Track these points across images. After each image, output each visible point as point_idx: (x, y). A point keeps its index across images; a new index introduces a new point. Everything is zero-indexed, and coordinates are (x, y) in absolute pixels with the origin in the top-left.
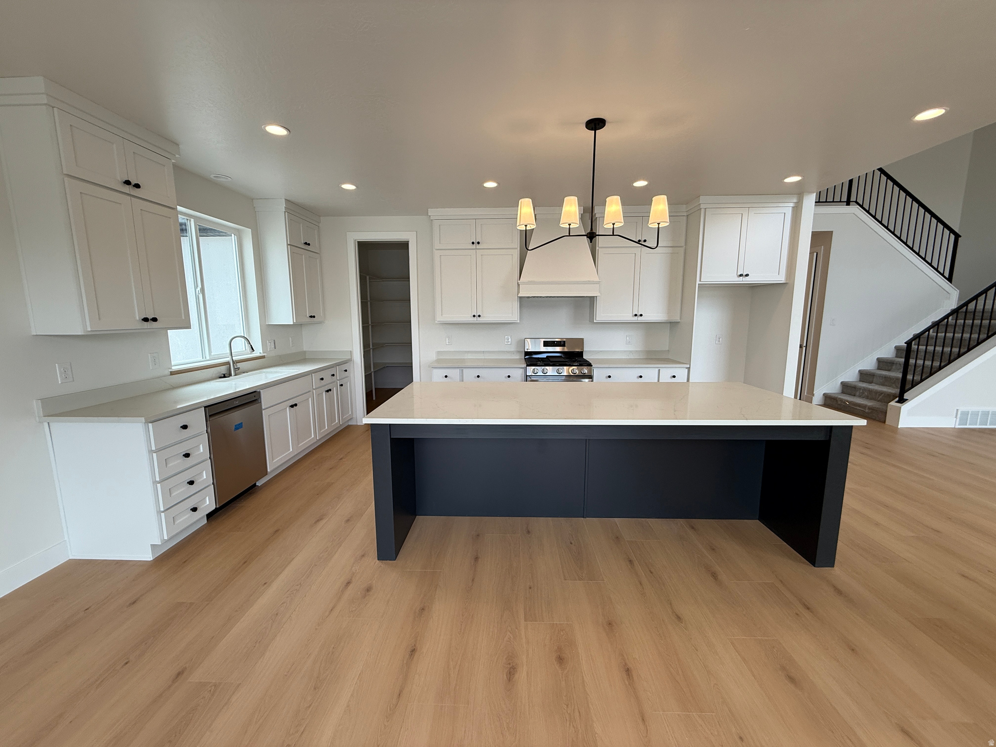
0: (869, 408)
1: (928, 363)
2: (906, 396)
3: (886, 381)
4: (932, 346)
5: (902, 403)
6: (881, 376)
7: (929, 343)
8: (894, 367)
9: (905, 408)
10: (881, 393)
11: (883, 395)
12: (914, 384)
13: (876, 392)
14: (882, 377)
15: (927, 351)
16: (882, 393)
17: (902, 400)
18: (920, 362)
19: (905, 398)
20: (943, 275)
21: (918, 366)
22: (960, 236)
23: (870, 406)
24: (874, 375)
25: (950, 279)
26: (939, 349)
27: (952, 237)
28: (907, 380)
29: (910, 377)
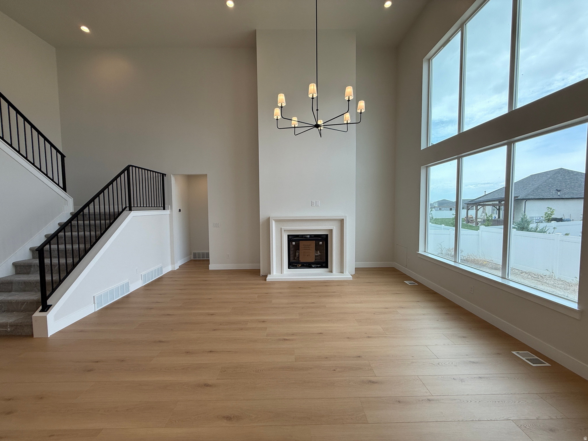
0: (11, 325)
1: (63, 261)
2: (49, 302)
3: (26, 287)
4: (63, 244)
5: (46, 311)
6: (19, 283)
7: (59, 242)
8: (32, 269)
9: (51, 315)
10: (23, 303)
11: (25, 304)
12: (55, 286)
13: (17, 303)
14: (22, 283)
15: (59, 249)
16: (25, 303)
17: (46, 308)
18: (55, 261)
19: (48, 304)
20: (58, 185)
21: (54, 265)
22: (65, 157)
23: (11, 322)
24: (12, 283)
25: (64, 189)
26: (69, 246)
27: (59, 156)
28: (46, 281)
29: (48, 278)
